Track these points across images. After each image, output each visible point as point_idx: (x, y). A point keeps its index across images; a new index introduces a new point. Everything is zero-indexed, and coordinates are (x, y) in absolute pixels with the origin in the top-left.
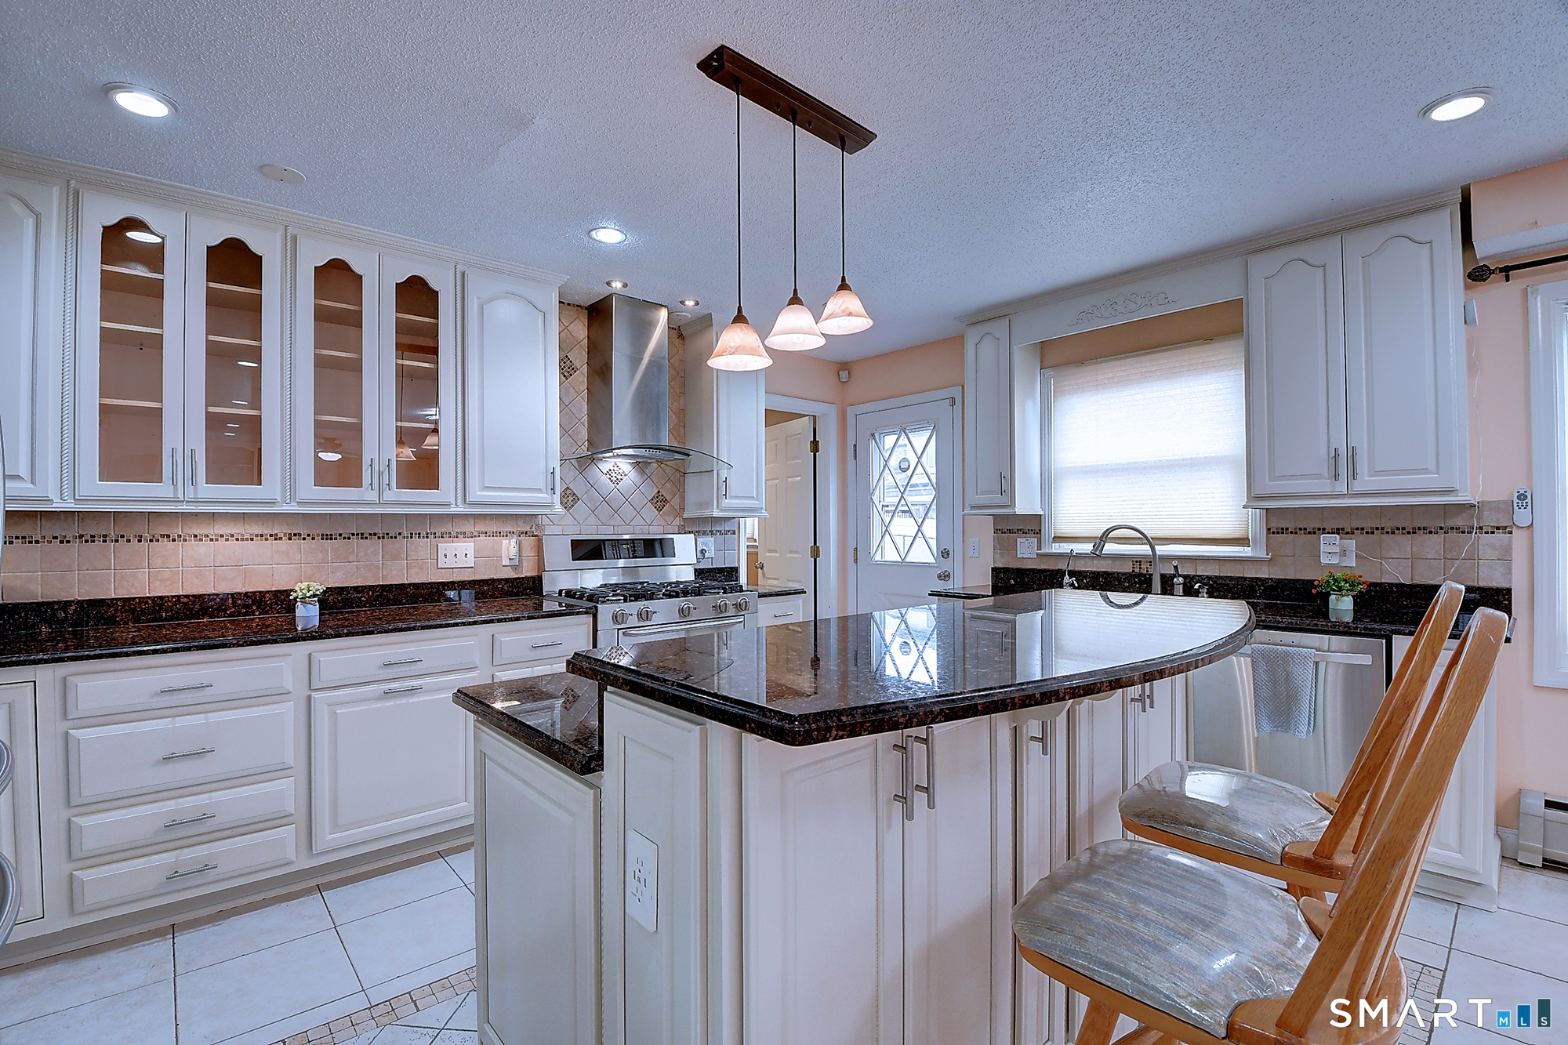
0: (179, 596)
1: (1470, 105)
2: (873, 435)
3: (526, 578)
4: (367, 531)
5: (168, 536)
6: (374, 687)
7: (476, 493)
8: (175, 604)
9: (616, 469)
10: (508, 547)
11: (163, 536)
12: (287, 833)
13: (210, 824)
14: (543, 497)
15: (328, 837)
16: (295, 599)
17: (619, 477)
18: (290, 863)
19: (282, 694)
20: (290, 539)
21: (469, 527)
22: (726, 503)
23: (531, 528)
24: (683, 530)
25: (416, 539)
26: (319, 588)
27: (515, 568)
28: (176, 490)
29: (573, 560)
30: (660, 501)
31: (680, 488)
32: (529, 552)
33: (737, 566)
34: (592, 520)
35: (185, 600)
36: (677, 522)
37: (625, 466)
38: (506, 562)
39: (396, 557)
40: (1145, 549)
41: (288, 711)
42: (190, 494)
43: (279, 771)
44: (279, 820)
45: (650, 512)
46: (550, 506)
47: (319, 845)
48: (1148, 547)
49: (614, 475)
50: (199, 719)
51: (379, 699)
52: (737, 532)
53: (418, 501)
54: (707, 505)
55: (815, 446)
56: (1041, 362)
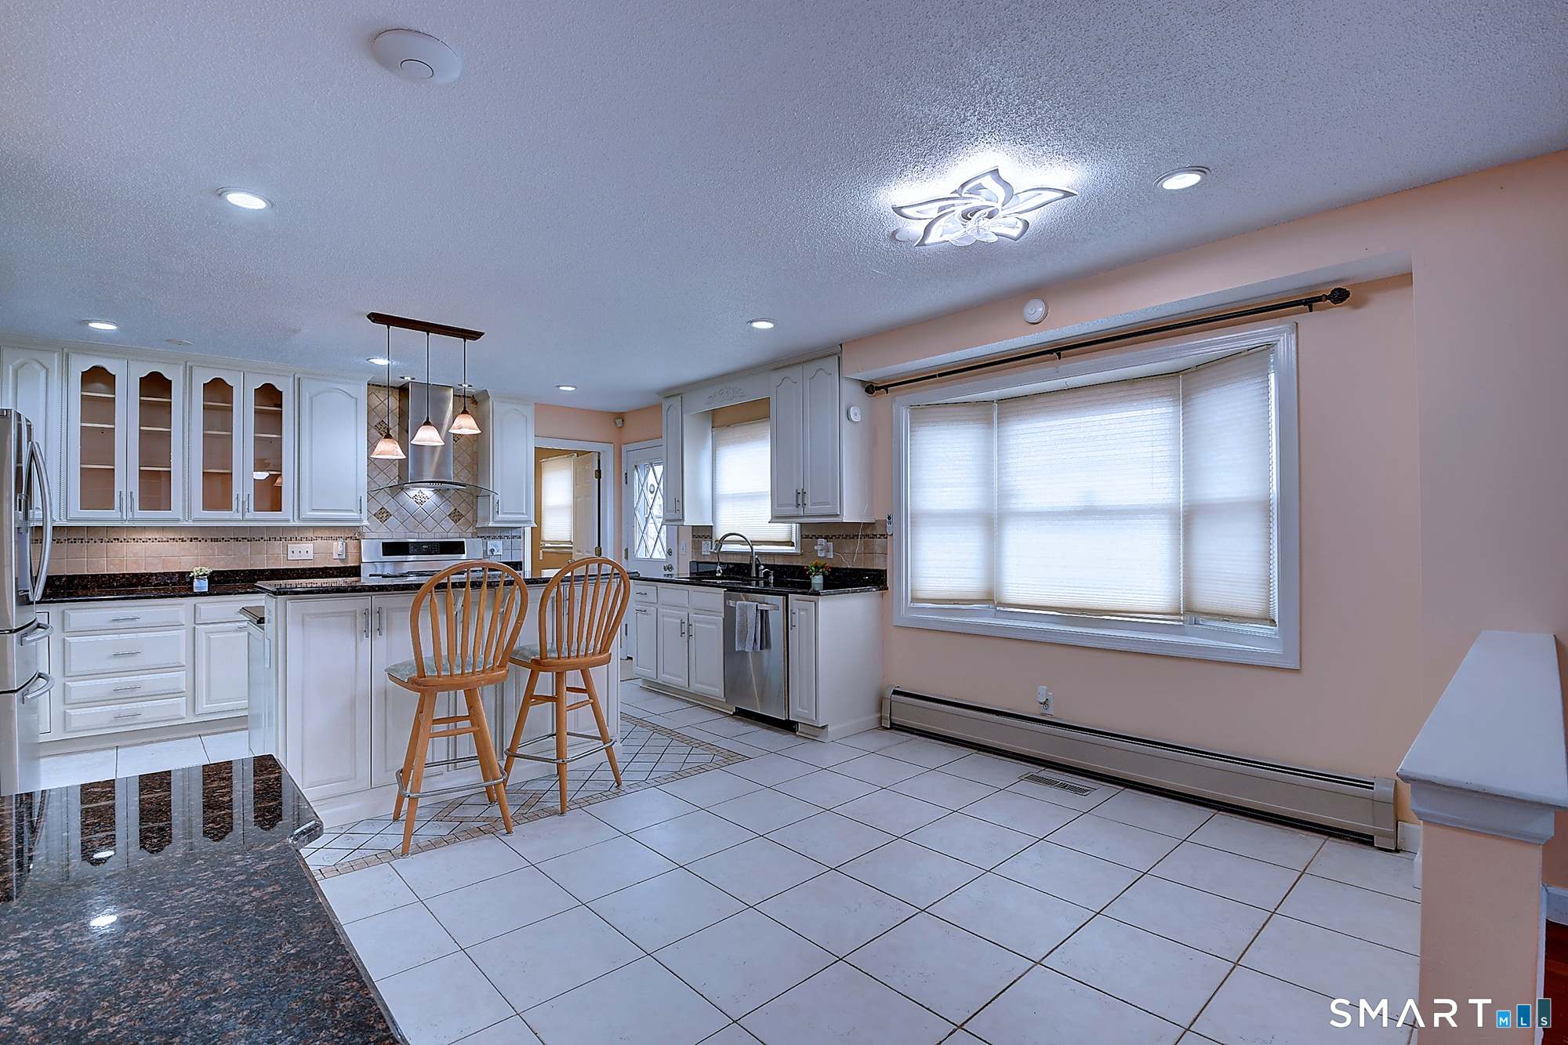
0: (124, 574)
1: (768, 325)
2: (636, 467)
3: (350, 567)
4: (240, 537)
5: (118, 539)
6: (233, 625)
7: (307, 513)
8: (121, 578)
9: (420, 494)
10: (338, 547)
11: (115, 539)
12: (181, 700)
13: (138, 692)
14: (355, 515)
15: (203, 706)
16: (193, 576)
17: (423, 500)
18: (183, 718)
19: (178, 626)
20: (191, 541)
21: (310, 535)
22: (500, 516)
23: (355, 534)
24: (475, 535)
25: (273, 540)
26: (209, 571)
27: (342, 560)
28: (122, 515)
29: (383, 555)
30: (456, 516)
31: (473, 506)
32: (352, 550)
33: (522, 560)
34: (401, 529)
35: (128, 576)
36: (471, 530)
37: (428, 492)
38: (335, 556)
39: (260, 553)
40: (747, 548)
41: (182, 634)
42: (130, 515)
43: (179, 667)
44: (178, 693)
45: (449, 524)
46: (360, 520)
47: (199, 711)
48: (749, 547)
49: (419, 498)
50: (133, 636)
51: (236, 631)
52: (522, 537)
53: (268, 518)
54: (487, 519)
55: (599, 473)
56: (713, 423)
